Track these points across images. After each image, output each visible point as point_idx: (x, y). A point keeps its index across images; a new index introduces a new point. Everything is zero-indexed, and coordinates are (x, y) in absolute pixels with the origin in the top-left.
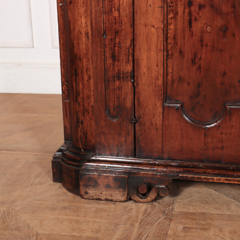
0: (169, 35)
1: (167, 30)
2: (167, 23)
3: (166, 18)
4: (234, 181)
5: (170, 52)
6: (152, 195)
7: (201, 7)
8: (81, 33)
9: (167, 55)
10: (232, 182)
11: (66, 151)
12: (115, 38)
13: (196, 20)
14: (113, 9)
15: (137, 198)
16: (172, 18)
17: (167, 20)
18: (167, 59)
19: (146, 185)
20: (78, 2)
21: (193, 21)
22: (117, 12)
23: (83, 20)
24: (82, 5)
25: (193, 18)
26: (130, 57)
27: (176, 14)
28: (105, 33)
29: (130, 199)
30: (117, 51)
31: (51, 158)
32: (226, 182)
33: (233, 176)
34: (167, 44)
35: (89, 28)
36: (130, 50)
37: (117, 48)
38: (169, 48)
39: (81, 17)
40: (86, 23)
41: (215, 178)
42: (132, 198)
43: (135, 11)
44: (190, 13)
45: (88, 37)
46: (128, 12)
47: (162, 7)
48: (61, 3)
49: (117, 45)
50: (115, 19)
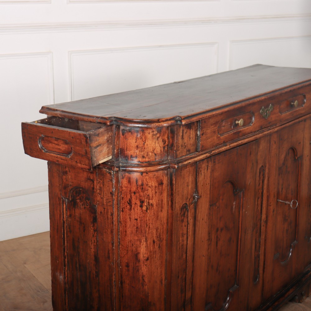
8: (156, 282)
20: (156, 257)
40: (161, 272)
45: (162, 283)
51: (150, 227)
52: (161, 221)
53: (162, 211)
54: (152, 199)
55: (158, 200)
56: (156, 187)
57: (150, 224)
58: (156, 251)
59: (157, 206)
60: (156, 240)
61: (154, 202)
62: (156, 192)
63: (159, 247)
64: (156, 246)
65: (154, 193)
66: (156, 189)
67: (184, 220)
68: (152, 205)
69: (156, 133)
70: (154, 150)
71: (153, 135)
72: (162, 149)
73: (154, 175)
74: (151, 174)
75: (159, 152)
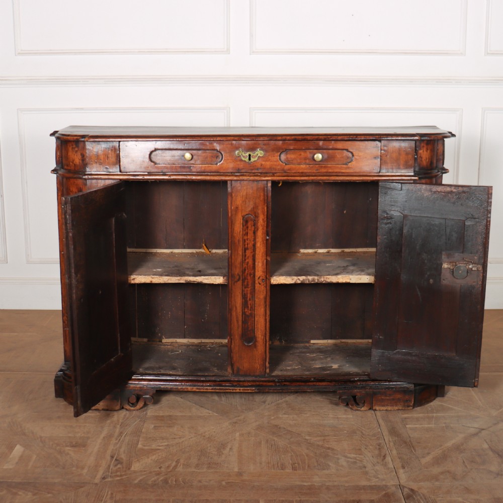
4: (203, 389)
6: (141, 404)
10: (202, 390)
11: (66, 370)
15: (128, 407)
19: (135, 397)
29: (123, 408)
31: (54, 378)
32: (198, 390)
33: (202, 386)
41: (189, 388)
42: (124, 407)
56: (75, 193)
69: (74, 146)
70: (73, 161)
71: (73, 148)
72: (81, 162)
73: (74, 182)
74: (72, 180)
75: (78, 163)
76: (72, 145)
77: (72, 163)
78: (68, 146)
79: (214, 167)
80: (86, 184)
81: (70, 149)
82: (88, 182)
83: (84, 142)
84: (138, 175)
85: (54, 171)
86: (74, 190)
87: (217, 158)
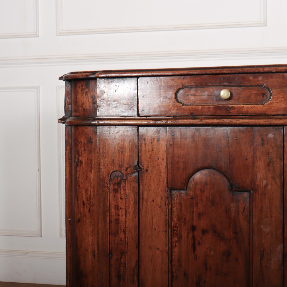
0: (173, 257)
1: (172, 253)
2: (172, 246)
3: (170, 241)
5: (175, 274)
7: (204, 232)
8: (87, 250)
9: (172, 277)
12: (121, 258)
13: (199, 243)
14: (120, 230)
16: (176, 242)
17: (172, 243)
18: (172, 281)
20: (86, 221)
21: (197, 245)
22: (123, 233)
23: (90, 239)
24: (89, 225)
25: (197, 242)
26: (135, 277)
27: (180, 237)
28: (110, 252)
30: (122, 271)
34: (172, 265)
35: (96, 246)
36: (135, 270)
37: (122, 268)
38: (174, 270)
39: (88, 236)
40: (93, 241)
43: (141, 233)
44: (194, 238)
45: (94, 255)
46: (133, 234)
47: (166, 231)
48: (70, 218)
49: (122, 265)
50: (121, 240)
51: (79, 186)
52: (91, 183)
53: (91, 172)
54: (81, 156)
55: (87, 158)
56: (84, 144)
57: (80, 183)
58: (86, 215)
59: (86, 165)
60: (85, 203)
61: (83, 160)
62: (85, 150)
63: (89, 211)
64: (86, 209)
65: (83, 150)
66: (85, 146)
67: (119, 191)
68: (81, 162)
69: (84, 87)
70: (83, 105)
71: (82, 89)
72: (91, 105)
73: (84, 131)
74: (81, 129)
75: (88, 108)
76: (82, 86)
77: (81, 107)
78: (78, 88)
79: (259, 108)
80: (96, 133)
81: (79, 90)
82: (98, 130)
83: (95, 79)
84: (160, 120)
85: (62, 120)
86: (82, 141)
87: (263, 96)
